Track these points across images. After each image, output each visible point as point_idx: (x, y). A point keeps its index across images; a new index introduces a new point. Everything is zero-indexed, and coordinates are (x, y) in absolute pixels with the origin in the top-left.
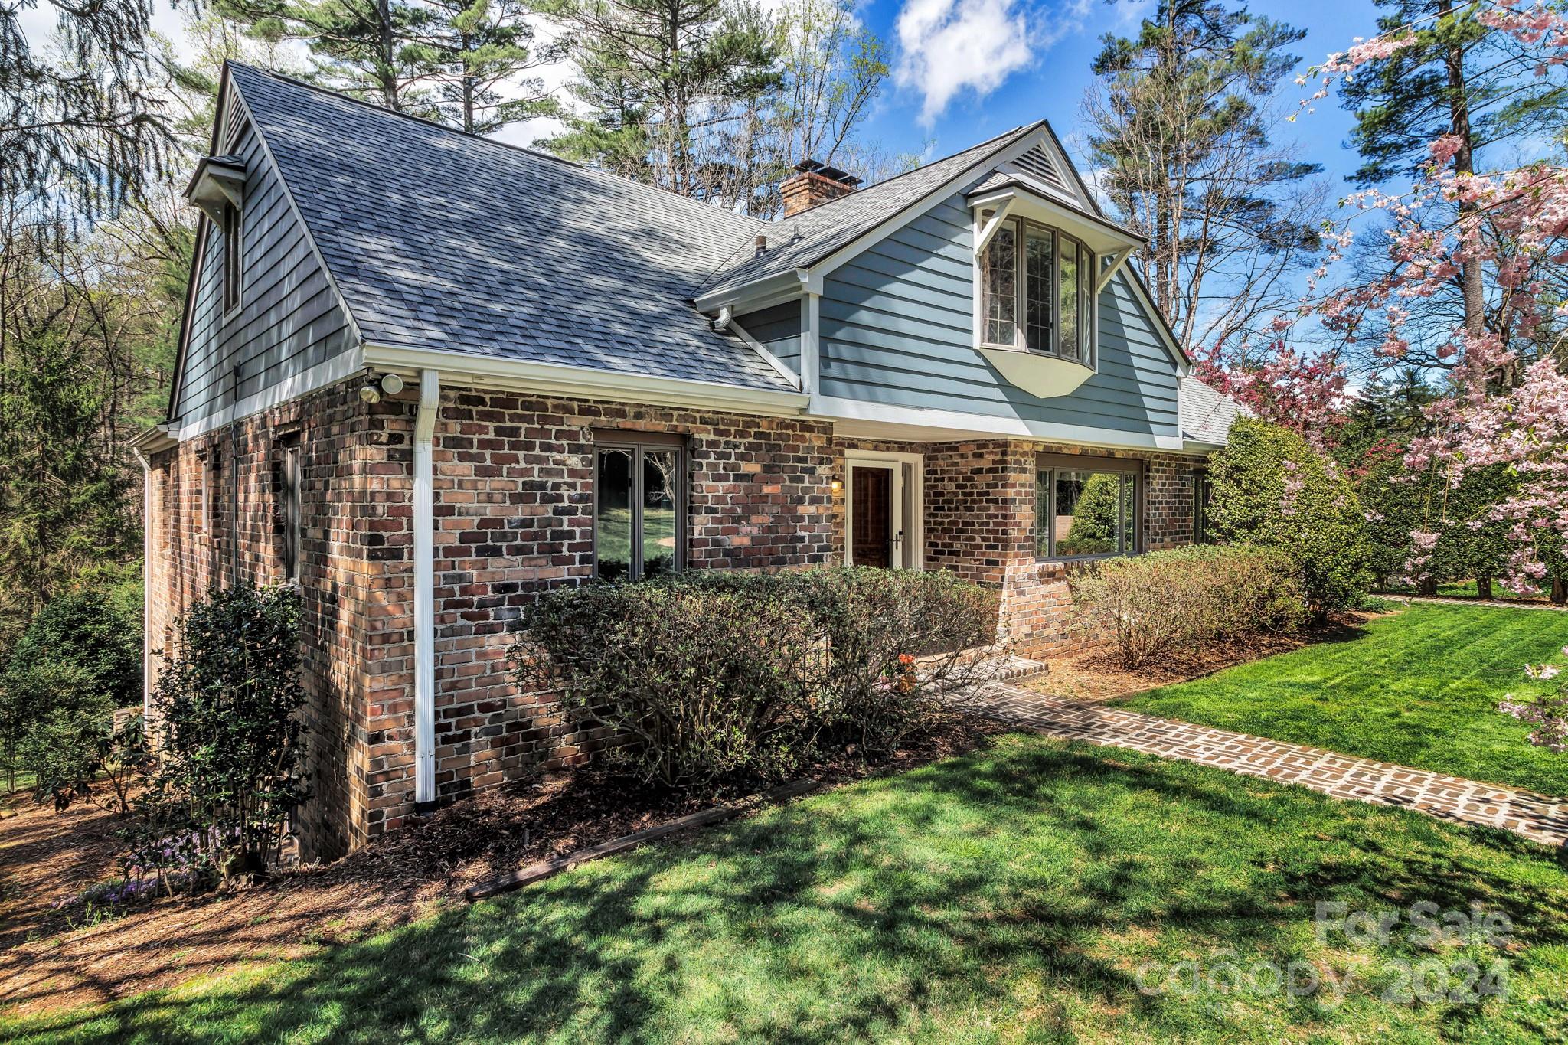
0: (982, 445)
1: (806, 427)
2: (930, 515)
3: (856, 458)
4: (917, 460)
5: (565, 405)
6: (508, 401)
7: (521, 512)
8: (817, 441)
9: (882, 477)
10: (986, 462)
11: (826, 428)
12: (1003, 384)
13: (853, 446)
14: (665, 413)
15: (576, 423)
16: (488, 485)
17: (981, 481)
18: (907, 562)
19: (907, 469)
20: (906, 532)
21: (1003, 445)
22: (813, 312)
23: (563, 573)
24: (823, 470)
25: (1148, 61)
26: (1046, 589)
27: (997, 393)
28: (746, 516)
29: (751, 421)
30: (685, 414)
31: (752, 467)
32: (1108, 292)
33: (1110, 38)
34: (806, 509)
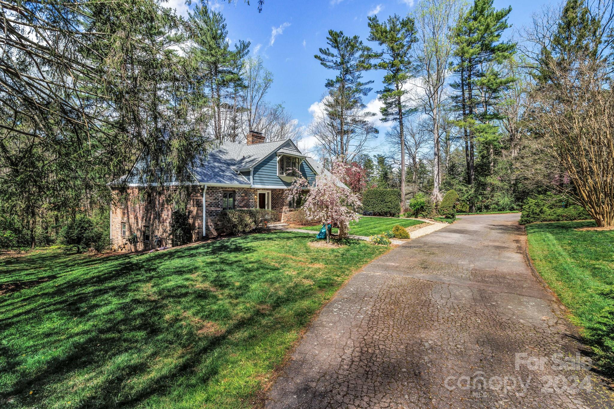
0: (280, 190)
1: (251, 189)
2: (272, 201)
3: (259, 192)
4: (270, 192)
5: (219, 188)
6: (213, 187)
7: (214, 201)
8: (253, 191)
9: (264, 194)
10: (281, 192)
11: (254, 189)
12: (282, 181)
13: (259, 190)
14: (232, 188)
15: (221, 190)
16: (211, 198)
17: (280, 195)
18: (268, 208)
19: (268, 193)
20: (268, 204)
21: (283, 190)
22: (252, 173)
23: (219, 209)
24: (253, 195)
25: (338, 85)
26: (290, 213)
27: (281, 182)
28: (242, 201)
29: (243, 188)
30: (234, 188)
31: (243, 195)
32: (302, 164)
33: (329, 80)
34: (251, 201)
